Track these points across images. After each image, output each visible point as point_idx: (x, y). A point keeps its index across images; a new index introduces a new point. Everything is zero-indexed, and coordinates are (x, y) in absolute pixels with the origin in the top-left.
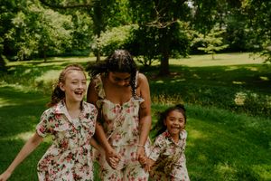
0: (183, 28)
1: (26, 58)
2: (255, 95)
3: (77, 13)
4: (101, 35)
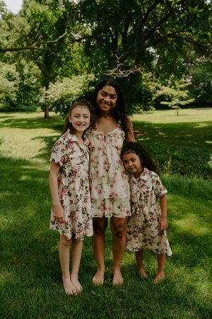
3: (23, 62)
4: (50, 86)
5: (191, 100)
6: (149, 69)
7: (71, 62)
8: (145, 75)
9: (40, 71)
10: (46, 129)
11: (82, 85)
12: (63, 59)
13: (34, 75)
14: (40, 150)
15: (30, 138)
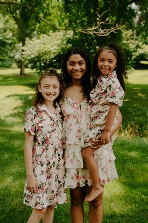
4: (26, 42)
6: (130, 27)
7: (49, 18)
8: (125, 33)
9: (16, 26)
10: (21, 86)
11: (59, 42)
12: (41, 15)
13: (10, 30)
14: (16, 108)
15: (5, 95)
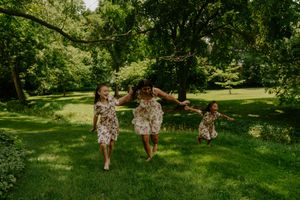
0: (201, 65)
1: (46, 92)
2: (270, 127)
3: (97, 49)
4: (120, 69)
5: (242, 81)
7: (138, 49)
8: (201, 60)
9: (111, 57)
11: (146, 68)
12: (131, 47)
13: (106, 60)
